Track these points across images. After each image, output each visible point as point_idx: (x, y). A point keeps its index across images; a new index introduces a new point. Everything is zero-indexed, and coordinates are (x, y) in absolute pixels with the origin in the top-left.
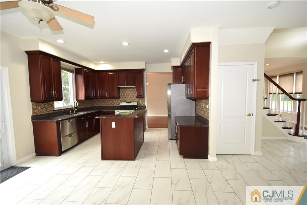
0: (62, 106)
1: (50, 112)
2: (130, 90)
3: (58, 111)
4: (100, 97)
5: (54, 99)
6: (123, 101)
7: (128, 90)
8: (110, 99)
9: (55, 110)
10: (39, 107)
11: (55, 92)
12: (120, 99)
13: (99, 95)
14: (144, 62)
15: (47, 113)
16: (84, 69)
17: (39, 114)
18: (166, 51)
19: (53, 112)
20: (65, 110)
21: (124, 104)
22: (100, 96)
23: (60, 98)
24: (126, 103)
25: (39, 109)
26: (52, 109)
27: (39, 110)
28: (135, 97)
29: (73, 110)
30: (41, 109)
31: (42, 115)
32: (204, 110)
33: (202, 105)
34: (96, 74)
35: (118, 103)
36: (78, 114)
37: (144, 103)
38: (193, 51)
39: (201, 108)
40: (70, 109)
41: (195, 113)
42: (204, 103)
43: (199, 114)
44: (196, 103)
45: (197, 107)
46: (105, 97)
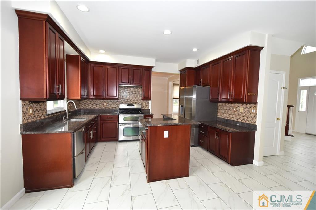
0: (53, 109)
1: (43, 118)
2: (132, 90)
3: (50, 116)
4: (94, 97)
6: (123, 103)
9: (48, 113)
10: (31, 110)
11: (60, 86)
12: (119, 101)
13: (92, 94)
14: (155, 59)
15: (39, 118)
16: (81, 58)
18: (195, 50)
19: (46, 117)
20: (57, 114)
21: (123, 106)
24: (127, 105)
25: (31, 112)
27: (31, 114)
28: (140, 98)
29: (66, 113)
30: (33, 112)
32: (244, 114)
33: (238, 109)
34: (89, 66)
35: (116, 106)
36: (74, 120)
37: (148, 106)
38: (245, 54)
39: (233, 113)
40: (62, 113)
41: (217, 117)
42: (243, 108)
43: (227, 118)
44: (219, 108)
45: (221, 111)
46: (102, 97)
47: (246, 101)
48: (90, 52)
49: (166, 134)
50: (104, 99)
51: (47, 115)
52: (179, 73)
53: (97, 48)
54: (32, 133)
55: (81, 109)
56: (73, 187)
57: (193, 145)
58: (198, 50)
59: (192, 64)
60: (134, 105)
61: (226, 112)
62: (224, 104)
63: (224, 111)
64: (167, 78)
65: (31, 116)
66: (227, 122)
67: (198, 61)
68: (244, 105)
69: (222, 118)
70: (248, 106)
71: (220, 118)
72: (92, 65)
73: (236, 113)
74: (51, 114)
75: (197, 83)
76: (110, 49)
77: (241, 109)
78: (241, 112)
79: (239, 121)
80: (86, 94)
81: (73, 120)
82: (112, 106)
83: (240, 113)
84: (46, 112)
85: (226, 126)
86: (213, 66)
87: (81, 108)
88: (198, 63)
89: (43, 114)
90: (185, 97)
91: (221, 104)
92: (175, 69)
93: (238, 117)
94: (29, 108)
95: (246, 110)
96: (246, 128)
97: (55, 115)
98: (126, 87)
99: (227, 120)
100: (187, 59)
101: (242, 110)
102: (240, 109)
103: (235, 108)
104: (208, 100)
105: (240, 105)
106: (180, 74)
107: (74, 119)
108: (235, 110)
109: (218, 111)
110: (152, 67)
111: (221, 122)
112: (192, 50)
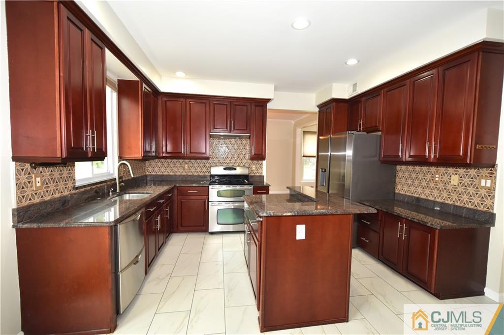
0: (90, 176)
1: (66, 193)
2: (233, 141)
3: (83, 189)
4: (167, 155)
6: (216, 166)
7: (228, 141)
8: (187, 161)
9: (77, 184)
10: (38, 179)
12: (210, 161)
13: (164, 150)
14: (273, 86)
15: (57, 195)
16: (144, 85)
17: (37, 200)
18: (352, 62)
19: (74, 191)
20: (99, 185)
21: (218, 171)
22: (167, 152)
24: (225, 169)
25: (38, 185)
26: (70, 185)
27: (38, 188)
28: (247, 157)
30: (43, 184)
31: (45, 202)
32: (461, 189)
33: (446, 178)
34: (160, 102)
35: (204, 169)
36: (129, 196)
37: (260, 171)
39: (432, 185)
40: (108, 183)
41: (395, 193)
42: (457, 176)
43: (417, 196)
44: (400, 174)
45: (403, 181)
46: (180, 155)
47: (472, 162)
48: (161, 76)
49: (301, 232)
50: (184, 158)
51: (75, 188)
52: (317, 110)
53: (172, 67)
54: (35, 226)
55: (146, 176)
56: (115, 333)
58: (358, 61)
59: (344, 92)
60: (235, 169)
61: (416, 182)
62: (410, 168)
63: (410, 182)
64: (293, 122)
65: (38, 192)
66: (418, 204)
67: (355, 85)
68: (461, 171)
69: (406, 195)
70: (473, 172)
71: (403, 194)
72: (165, 99)
73: (441, 186)
74: (85, 186)
75: (352, 127)
76: (195, 71)
77: (454, 177)
78: (452, 183)
79: (447, 202)
80: (153, 149)
81: (127, 195)
82: (199, 170)
83: (449, 187)
84: (74, 183)
85: (417, 212)
86: (388, 93)
87: (147, 173)
88: (355, 90)
89: (67, 186)
90: (329, 154)
91: (404, 167)
92: (310, 102)
93: (445, 194)
94: (33, 176)
95: (466, 180)
96: (464, 217)
97: (95, 186)
98: (222, 137)
99: (418, 199)
100: (333, 84)
101: (455, 180)
102: (450, 179)
103: (437, 176)
104: (377, 159)
105: (451, 170)
106: (319, 112)
107: (129, 194)
108: (437, 179)
109: (397, 180)
110: (268, 100)
111: (403, 202)
112: (346, 63)
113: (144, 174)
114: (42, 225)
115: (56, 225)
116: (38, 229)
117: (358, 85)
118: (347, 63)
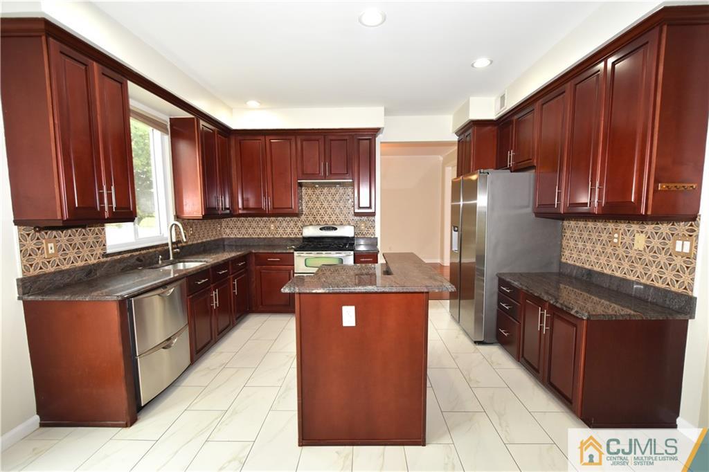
1: (93, 261)
2: (333, 190)
3: (119, 257)
4: (245, 212)
5: (107, 215)
6: (311, 225)
7: (326, 190)
8: (273, 219)
9: (109, 251)
10: (51, 245)
11: (109, 189)
12: (303, 217)
13: (240, 206)
14: (382, 109)
15: (80, 264)
16: (202, 122)
17: (51, 269)
18: (482, 63)
19: (105, 259)
20: (143, 252)
21: (311, 231)
22: (243, 209)
23: (126, 214)
24: (321, 229)
25: (51, 251)
26: (99, 251)
27: (51, 256)
29: (168, 251)
30: (58, 250)
31: (61, 272)
32: (648, 257)
33: (627, 239)
34: (233, 143)
35: (296, 230)
36: (184, 266)
37: (371, 231)
38: (647, 43)
39: (609, 250)
40: (159, 249)
41: (561, 262)
42: (643, 235)
43: (590, 267)
44: (568, 233)
45: (572, 243)
46: (262, 212)
47: (649, 213)
48: (231, 109)
49: (349, 316)
51: (107, 255)
52: (456, 138)
53: (239, 95)
55: (223, 239)
56: (133, 427)
57: (482, 339)
58: (492, 62)
59: (488, 109)
60: (336, 229)
61: (589, 246)
62: (581, 224)
63: (580, 245)
64: (441, 158)
65: (52, 259)
66: (590, 281)
67: (503, 98)
68: (649, 228)
69: (575, 266)
70: (665, 228)
71: (570, 265)
72: (240, 138)
73: (621, 251)
74: (120, 253)
75: (501, 165)
76: (273, 97)
77: (639, 237)
78: (635, 247)
79: (628, 277)
81: (182, 264)
82: (289, 230)
83: (632, 253)
84: (105, 249)
85: (588, 292)
86: (545, 106)
87: (224, 236)
88: (502, 105)
89: (95, 253)
90: (461, 203)
91: (573, 223)
92: (445, 129)
93: (626, 265)
94: (44, 241)
95: (656, 243)
96: (651, 302)
97: (138, 253)
98: (317, 186)
99: (590, 273)
100: (471, 98)
101: (640, 241)
102: (633, 240)
103: (616, 235)
104: (529, 210)
105: (635, 227)
106: (459, 141)
107: (184, 262)
108: (615, 240)
109: (564, 243)
110: (376, 131)
111: (570, 276)
112: (472, 66)
113: (220, 237)
114: (47, 298)
115: (61, 298)
116: (43, 301)
117: (506, 98)
118: (475, 65)
